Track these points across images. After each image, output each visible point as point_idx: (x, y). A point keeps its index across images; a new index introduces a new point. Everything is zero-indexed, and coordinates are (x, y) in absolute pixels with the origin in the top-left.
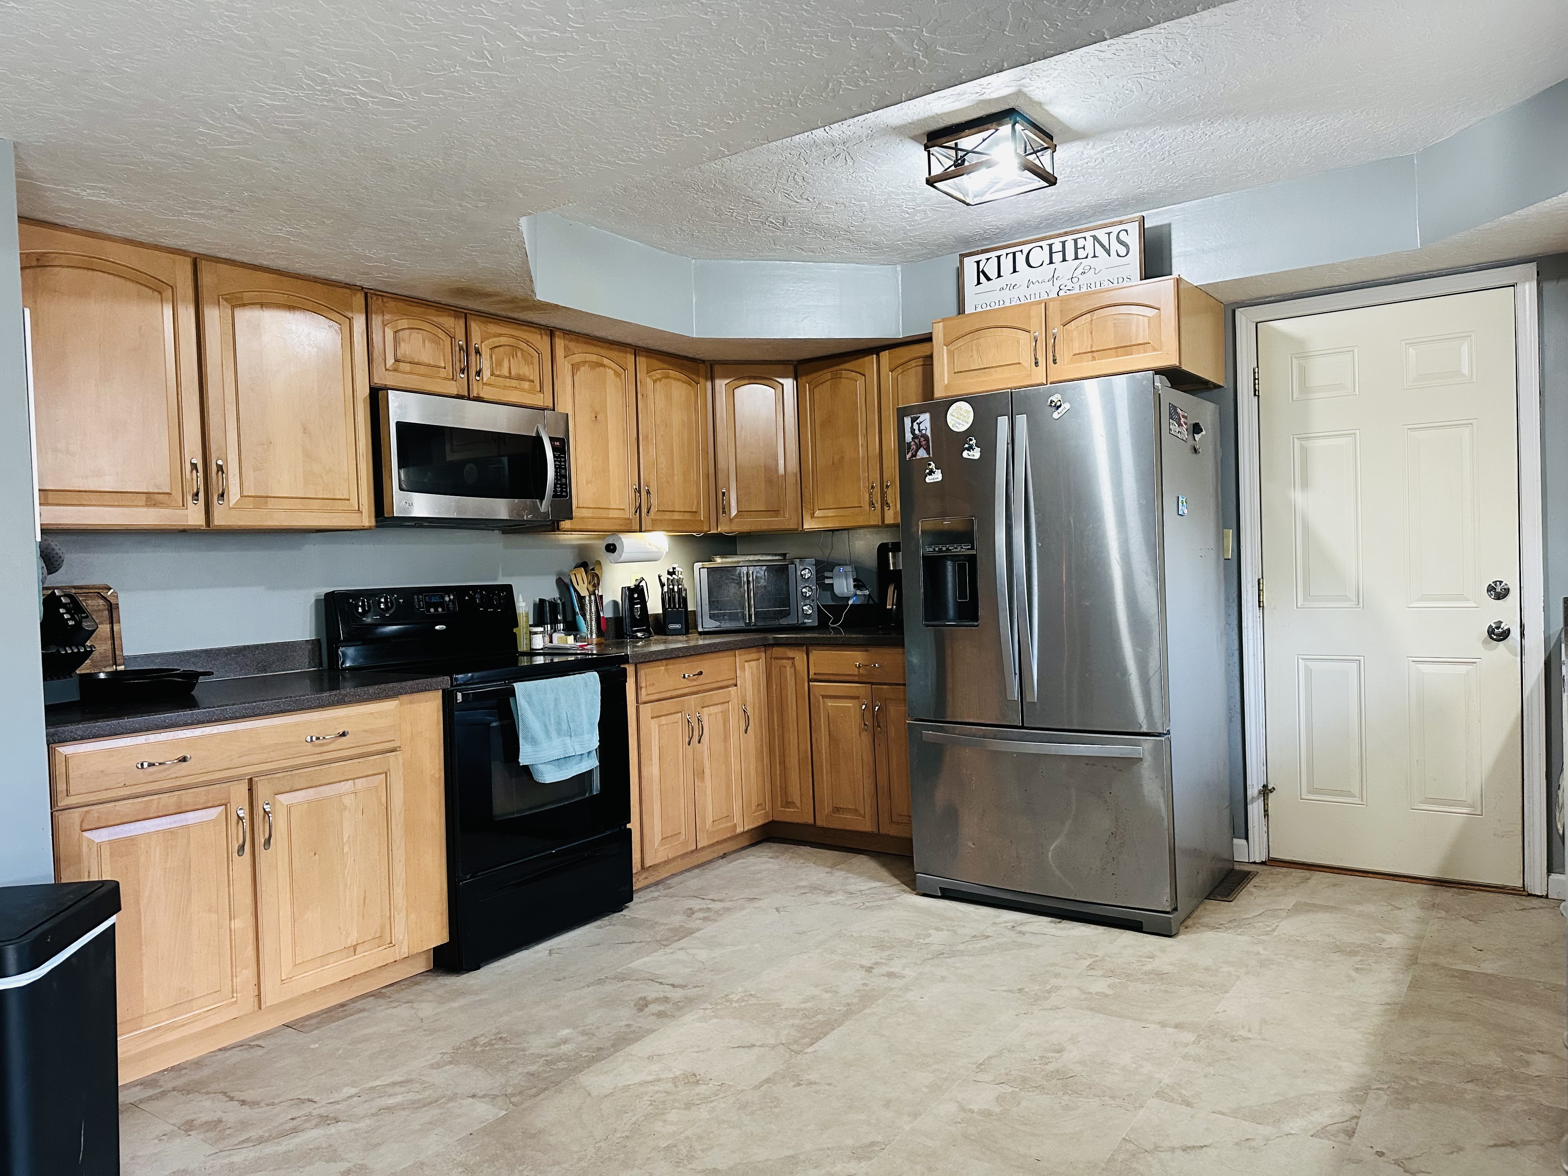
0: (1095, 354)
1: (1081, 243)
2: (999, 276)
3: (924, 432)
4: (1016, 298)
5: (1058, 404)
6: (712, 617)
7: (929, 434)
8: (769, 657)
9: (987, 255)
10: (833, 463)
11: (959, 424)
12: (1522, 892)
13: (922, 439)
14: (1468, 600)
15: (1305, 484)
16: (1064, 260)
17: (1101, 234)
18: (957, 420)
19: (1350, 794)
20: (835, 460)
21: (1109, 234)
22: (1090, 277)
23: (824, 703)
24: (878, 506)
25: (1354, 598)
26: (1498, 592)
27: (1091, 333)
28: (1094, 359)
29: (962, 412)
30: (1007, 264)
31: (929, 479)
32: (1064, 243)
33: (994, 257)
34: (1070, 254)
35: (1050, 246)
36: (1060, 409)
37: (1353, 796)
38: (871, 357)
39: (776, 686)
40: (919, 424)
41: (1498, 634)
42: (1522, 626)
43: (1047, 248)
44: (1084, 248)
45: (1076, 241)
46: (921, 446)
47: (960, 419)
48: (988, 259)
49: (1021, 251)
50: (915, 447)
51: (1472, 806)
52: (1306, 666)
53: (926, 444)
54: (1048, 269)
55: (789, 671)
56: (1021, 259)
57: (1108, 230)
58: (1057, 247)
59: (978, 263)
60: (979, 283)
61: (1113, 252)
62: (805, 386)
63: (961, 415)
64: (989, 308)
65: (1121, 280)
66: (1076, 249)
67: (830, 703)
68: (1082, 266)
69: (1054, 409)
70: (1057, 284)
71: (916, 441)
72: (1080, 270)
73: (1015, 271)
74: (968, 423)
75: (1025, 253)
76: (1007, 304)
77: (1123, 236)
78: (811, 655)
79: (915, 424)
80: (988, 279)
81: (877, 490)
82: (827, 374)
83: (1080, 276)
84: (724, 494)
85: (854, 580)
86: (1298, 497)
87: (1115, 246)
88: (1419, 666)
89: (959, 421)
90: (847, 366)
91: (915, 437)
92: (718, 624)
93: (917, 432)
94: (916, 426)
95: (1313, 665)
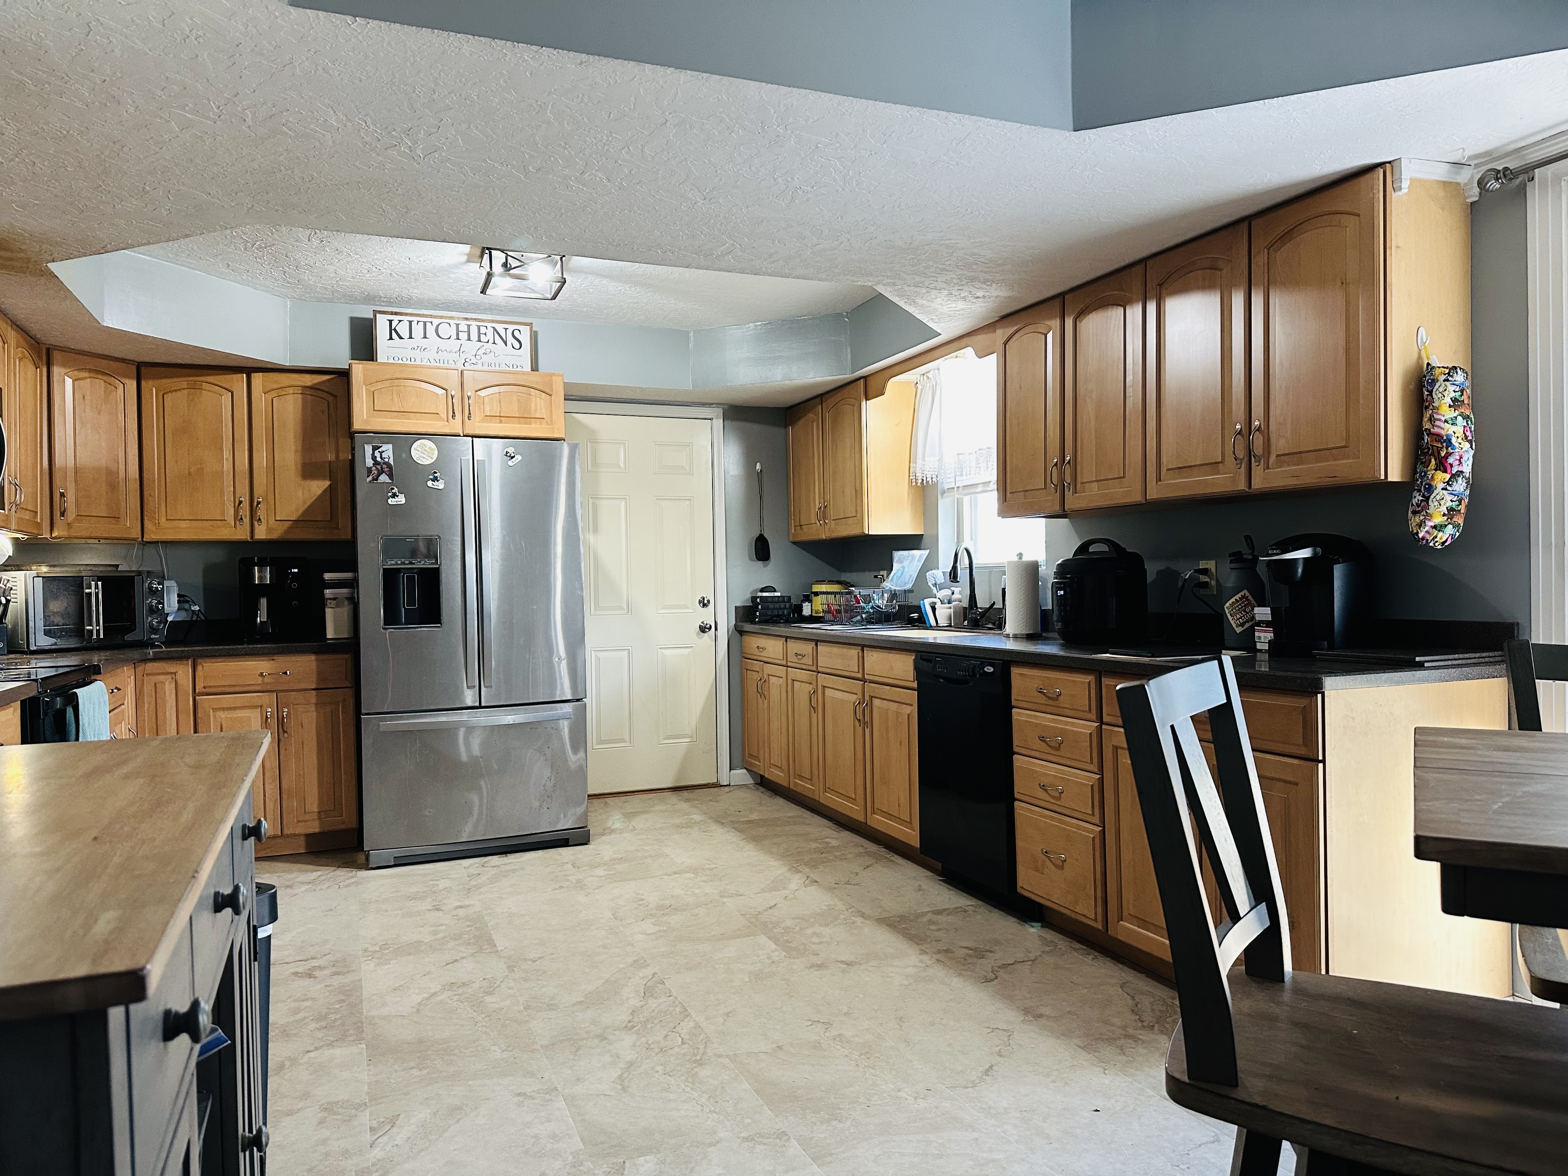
0: (502, 419)
1: (483, 330)
2: (411, 337)
3: (386, 460)
4: (426, 359)
5: (513, 455)
6: (47, 633)
7: (392, 462)
8: (139, 675)
9: (400, 318)
10: (190, 474)
11: (424, 458)
12: (717, 785)
13: (384, 466)
14: (688, 608)
15: (596, 530)
16: (469, 339)
17: (500, 328)
18: (421, 454)
19: (623, 741)
20: (192, 470)
21: (506, 329)
22: (489, 358)
23: (215, 717)
24: (247, 520)
25: (625, 608)
26: (704, 603)
27: (500, 402)
28: (501, 422)
29: (427, 449)
30: (418, 330)
31: (391, 501)
32: (469, 326)
33: (405, 321)
34: (474, 335)
35: (457, 325)
36: (514, 459)
37: (625, 741)
38: (240, 375)
39: (149, 703)
40: (381, 453)
41: (703, 629)
42: (716, 622)
43: (454, 327)
44: (485, 334)
45: (479, 327)
46: (383, 472)
47: (424, 454)
48: (400, 321)
49: (431, 322)
50: (376, 472)
51: (691, 737)
52: (596, 656)
53: (388, 471)
54: (454, 344)
55: (169, 688)
56: (431, 329)
57: (506, 326)
58: (463, 327)
59: (391, 321)
60: (391, 338)
61: (509, 343)
62: (152, 390)
63: (425, 450)
64: (400, 361)
65: (515, 367)
66: (479, 334)
67: (222, 715)
68: (484, 348)
69: (509, 458)
70: (463, 356)
71: (379, 467)
72: (482, 351)
73: (425, 337)
74: (432, 458)
75: (435, 324)
76: (418, 362)
77: (516, 333)
78: (199, 668)
79: (376, 452)
80: (401, 338)
81: (246, 505)
82: (182, 382)
83: (482, 355)
84: (62, 495)
85: (179, 595)
86: (591, 538)
87: (510, 340)
88: (664, 651)
89: (423, 455)
90: (210, 379)
91: (376, 463)
92: (54, 640)
93: (379, 459)
94: (377, 454)
95: (598, 654)
